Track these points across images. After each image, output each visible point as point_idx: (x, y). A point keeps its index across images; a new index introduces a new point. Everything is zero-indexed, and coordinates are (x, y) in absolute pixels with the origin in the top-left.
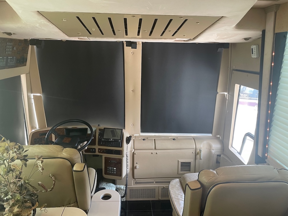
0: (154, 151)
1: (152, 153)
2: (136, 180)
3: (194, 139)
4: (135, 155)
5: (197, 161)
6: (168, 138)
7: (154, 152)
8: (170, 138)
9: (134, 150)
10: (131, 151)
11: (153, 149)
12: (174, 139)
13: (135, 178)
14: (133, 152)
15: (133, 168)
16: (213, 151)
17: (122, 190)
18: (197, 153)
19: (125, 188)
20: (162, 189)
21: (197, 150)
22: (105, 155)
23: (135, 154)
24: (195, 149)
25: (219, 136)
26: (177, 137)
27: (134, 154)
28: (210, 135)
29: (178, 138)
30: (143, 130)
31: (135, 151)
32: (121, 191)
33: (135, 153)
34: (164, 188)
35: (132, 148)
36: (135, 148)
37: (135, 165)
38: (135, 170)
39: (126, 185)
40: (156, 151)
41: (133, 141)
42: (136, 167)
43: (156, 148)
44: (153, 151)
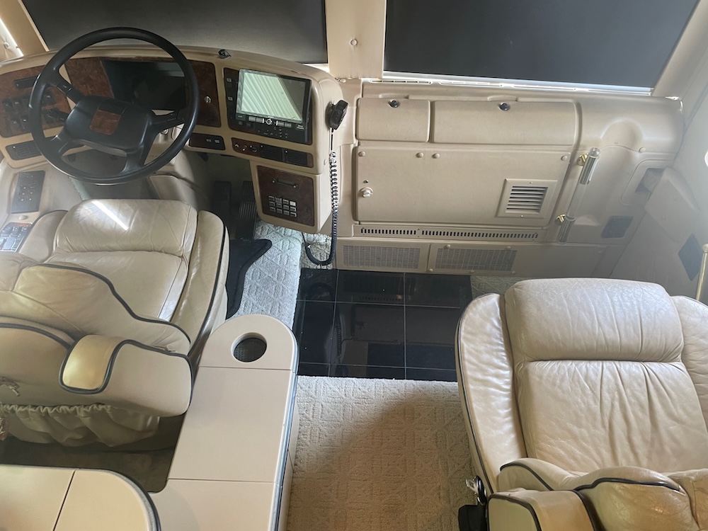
0: (427, 149)
1: (418, 156)
2: (362, 223)
3: (580, 106)
4: (360, 159)
5: (569, 182)
6: (483, 99)
7: (424, 152)
8: (489, 98)
9: (356, 142)
10: (347, 146)
11: (423, 140)
12: (503, 107)
13: (359, 219)
14: (355, 149)
15: (354, 195)
16: (637, 156)
17: (321, 245)
18: (576, 160)
19: (329, 243)
20: (440, 250)
21: (580, 149)
22: (255, 162)
23: (360, 155)
24: (572, 148)
25: (676, 98)
26: (517, 95)
27: (355, 154)
28: (645, 91)
29: (521, 99)
30: (395, 61)
31: (359, 145)
32: (319, 246)
33: (359, 151)
34: (446, 247)
35: (348, 134)
36: (360, 136)
37: (360, 186)
38: (360, 201)
39: (333, 236)
40: (432, 149)
41: (355, 108)
42: (362, 193)
43: (436, 139)
44: (422, 149)
